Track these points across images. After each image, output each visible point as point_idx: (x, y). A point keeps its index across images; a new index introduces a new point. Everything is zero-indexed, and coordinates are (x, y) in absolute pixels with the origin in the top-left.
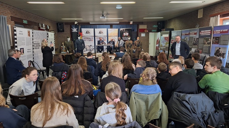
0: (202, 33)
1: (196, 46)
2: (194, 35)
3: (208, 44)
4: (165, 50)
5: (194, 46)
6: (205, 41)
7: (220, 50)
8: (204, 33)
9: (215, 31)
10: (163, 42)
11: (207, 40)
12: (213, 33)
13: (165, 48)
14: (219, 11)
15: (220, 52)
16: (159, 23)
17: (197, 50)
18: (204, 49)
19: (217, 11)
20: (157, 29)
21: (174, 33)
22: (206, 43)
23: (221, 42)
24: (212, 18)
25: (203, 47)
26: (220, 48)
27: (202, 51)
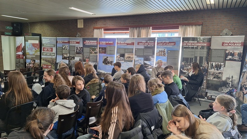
0: (87, 43)
1: (81, 55)
2: (77, 44)
3: (95, 53)
4: (34, 59)
5: (77, 55)
6: (91, 50)
7: (108, 59)
8: (89, 43)
9: (100, 42)
10: (31, 50)
11: (94, 50)
12: (99, 44)
13: (34, 56)
14: (101, 25)
15: (108, 61)
16: (15, 25)
17: (82, 59)
18: (91, 58)
19: (100, 25)
20: (11, 31)
21: (46, 40)
22: (93, 52)
23: (108, 52)
24: (95, 30)
25: (89, 56)
26: (107, 57)
27: (89, 60)
